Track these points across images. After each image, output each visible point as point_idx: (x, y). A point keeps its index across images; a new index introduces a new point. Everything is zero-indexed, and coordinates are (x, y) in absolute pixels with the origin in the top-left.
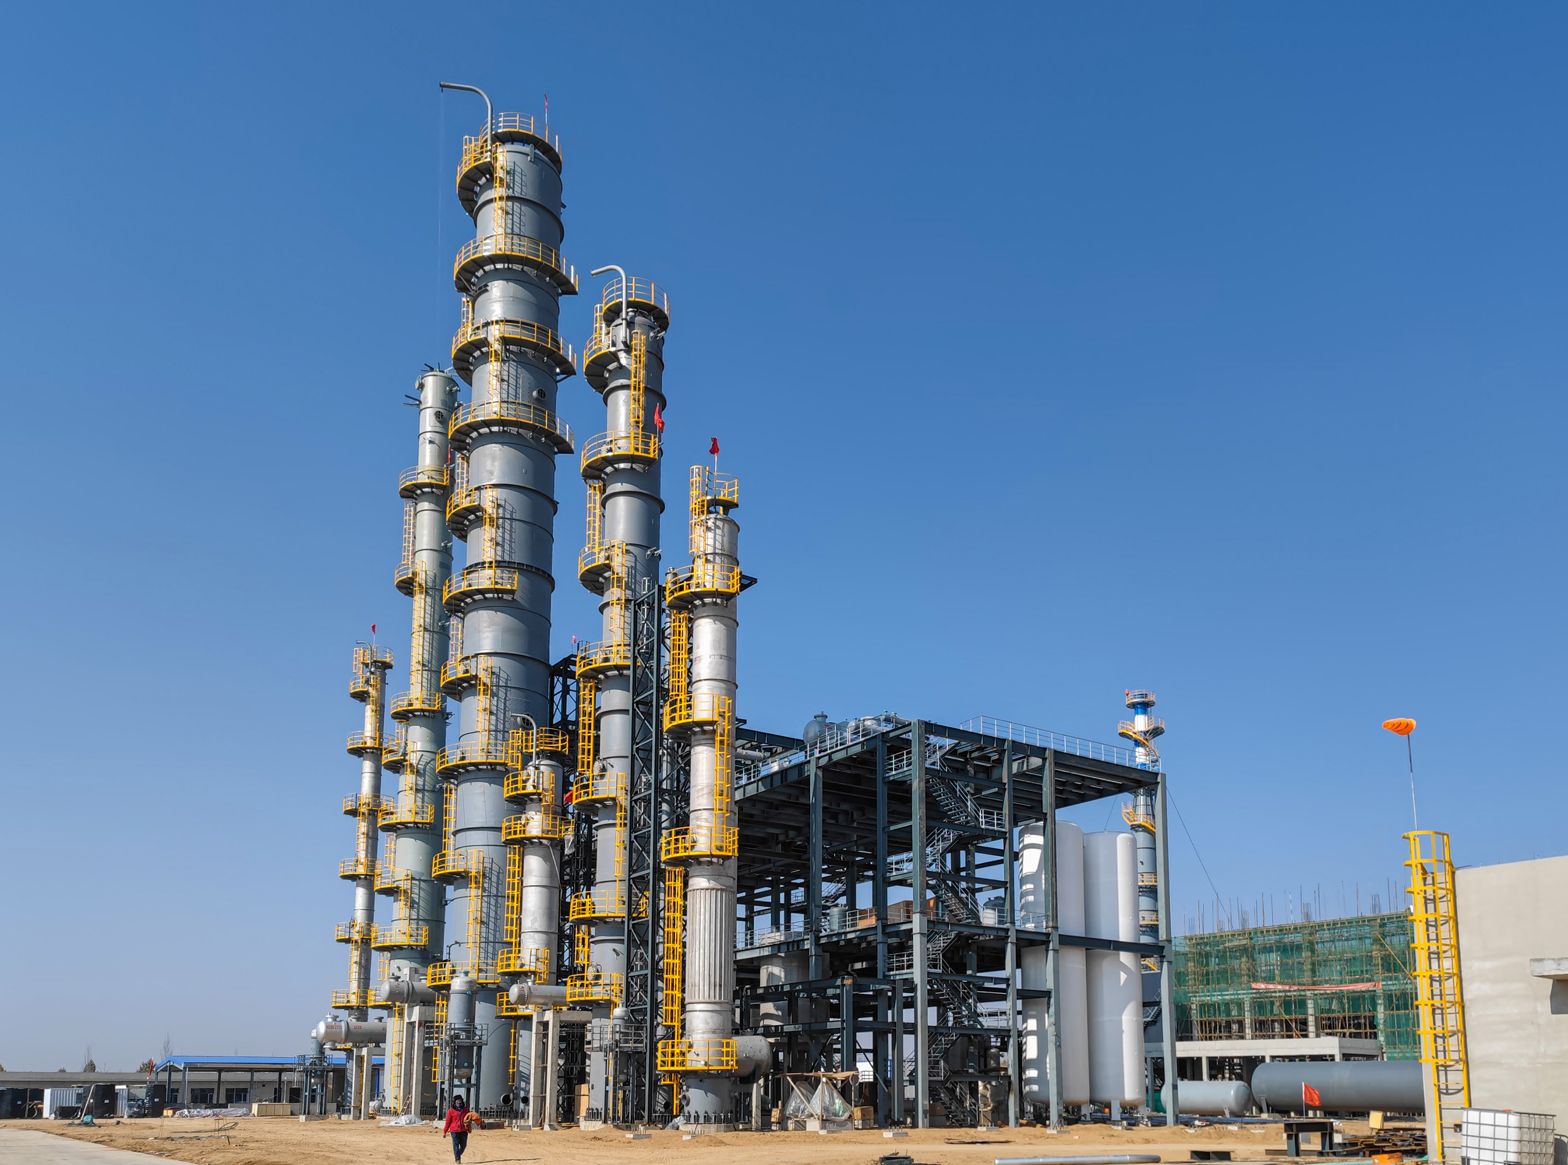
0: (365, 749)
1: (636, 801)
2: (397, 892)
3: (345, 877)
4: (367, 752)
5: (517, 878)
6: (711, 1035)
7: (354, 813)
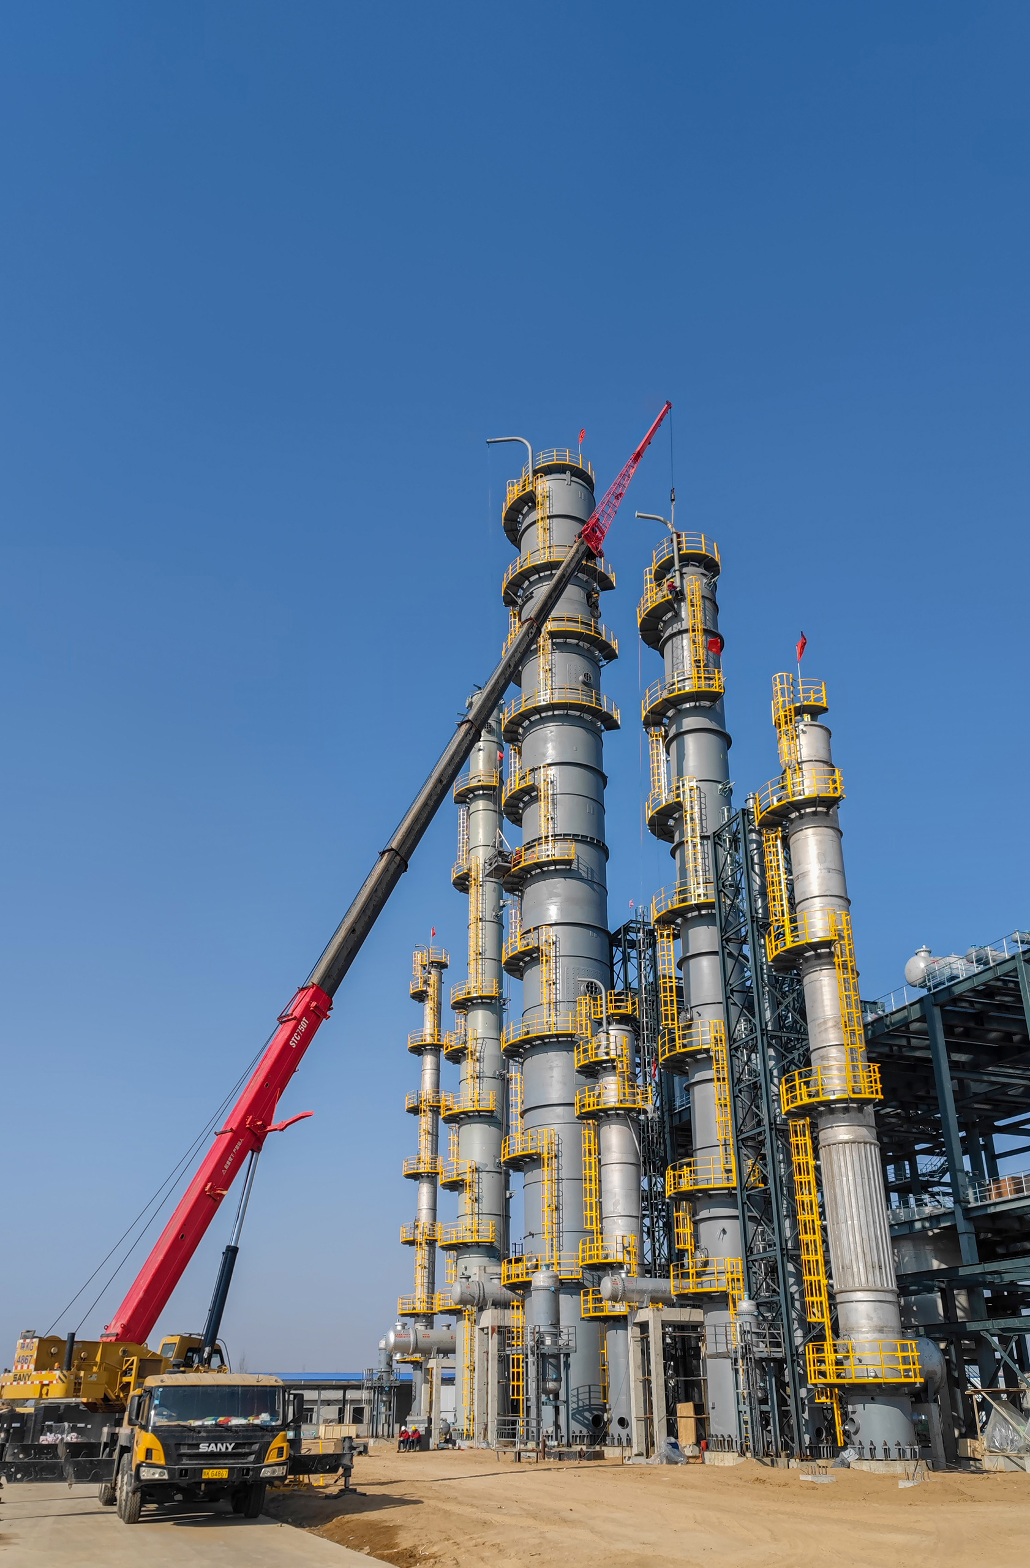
0: (424, 1046)
1: (736, 1049)
2: (462, 1186)
3: (409, 1176)
4: (426, 1050)
5: (593, 1156)
6: (877, 1335)
7: (415, 1111)
